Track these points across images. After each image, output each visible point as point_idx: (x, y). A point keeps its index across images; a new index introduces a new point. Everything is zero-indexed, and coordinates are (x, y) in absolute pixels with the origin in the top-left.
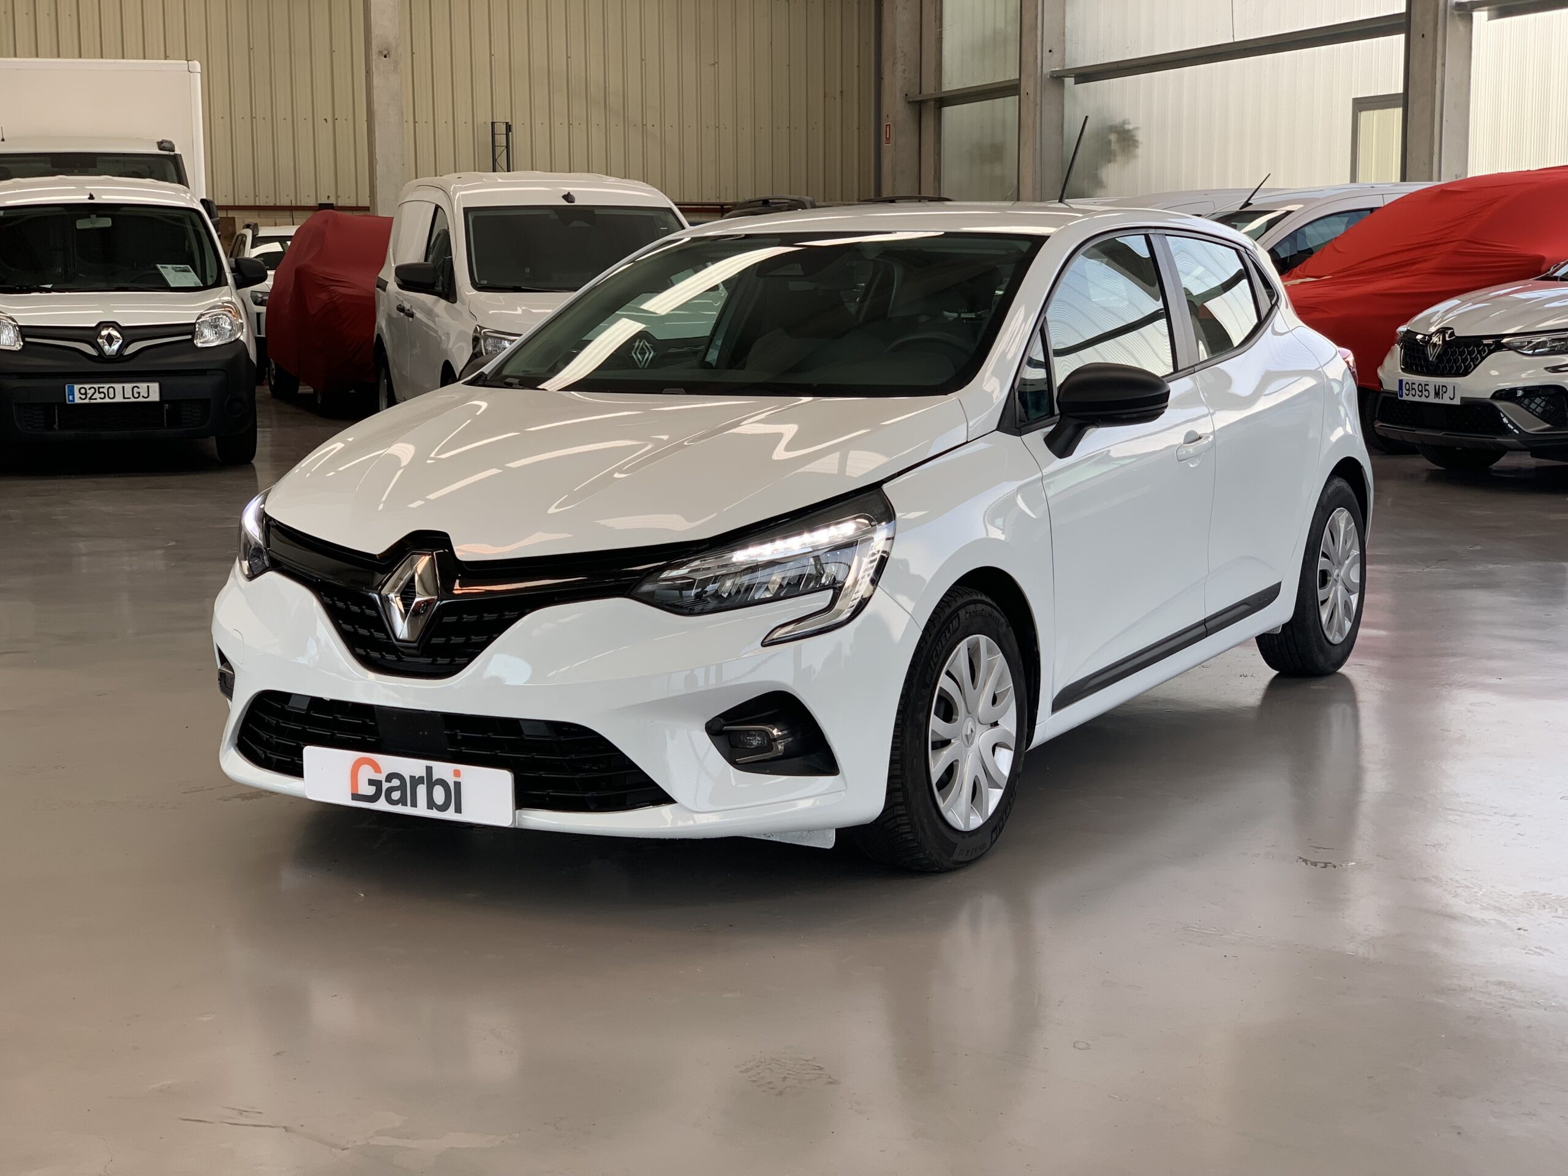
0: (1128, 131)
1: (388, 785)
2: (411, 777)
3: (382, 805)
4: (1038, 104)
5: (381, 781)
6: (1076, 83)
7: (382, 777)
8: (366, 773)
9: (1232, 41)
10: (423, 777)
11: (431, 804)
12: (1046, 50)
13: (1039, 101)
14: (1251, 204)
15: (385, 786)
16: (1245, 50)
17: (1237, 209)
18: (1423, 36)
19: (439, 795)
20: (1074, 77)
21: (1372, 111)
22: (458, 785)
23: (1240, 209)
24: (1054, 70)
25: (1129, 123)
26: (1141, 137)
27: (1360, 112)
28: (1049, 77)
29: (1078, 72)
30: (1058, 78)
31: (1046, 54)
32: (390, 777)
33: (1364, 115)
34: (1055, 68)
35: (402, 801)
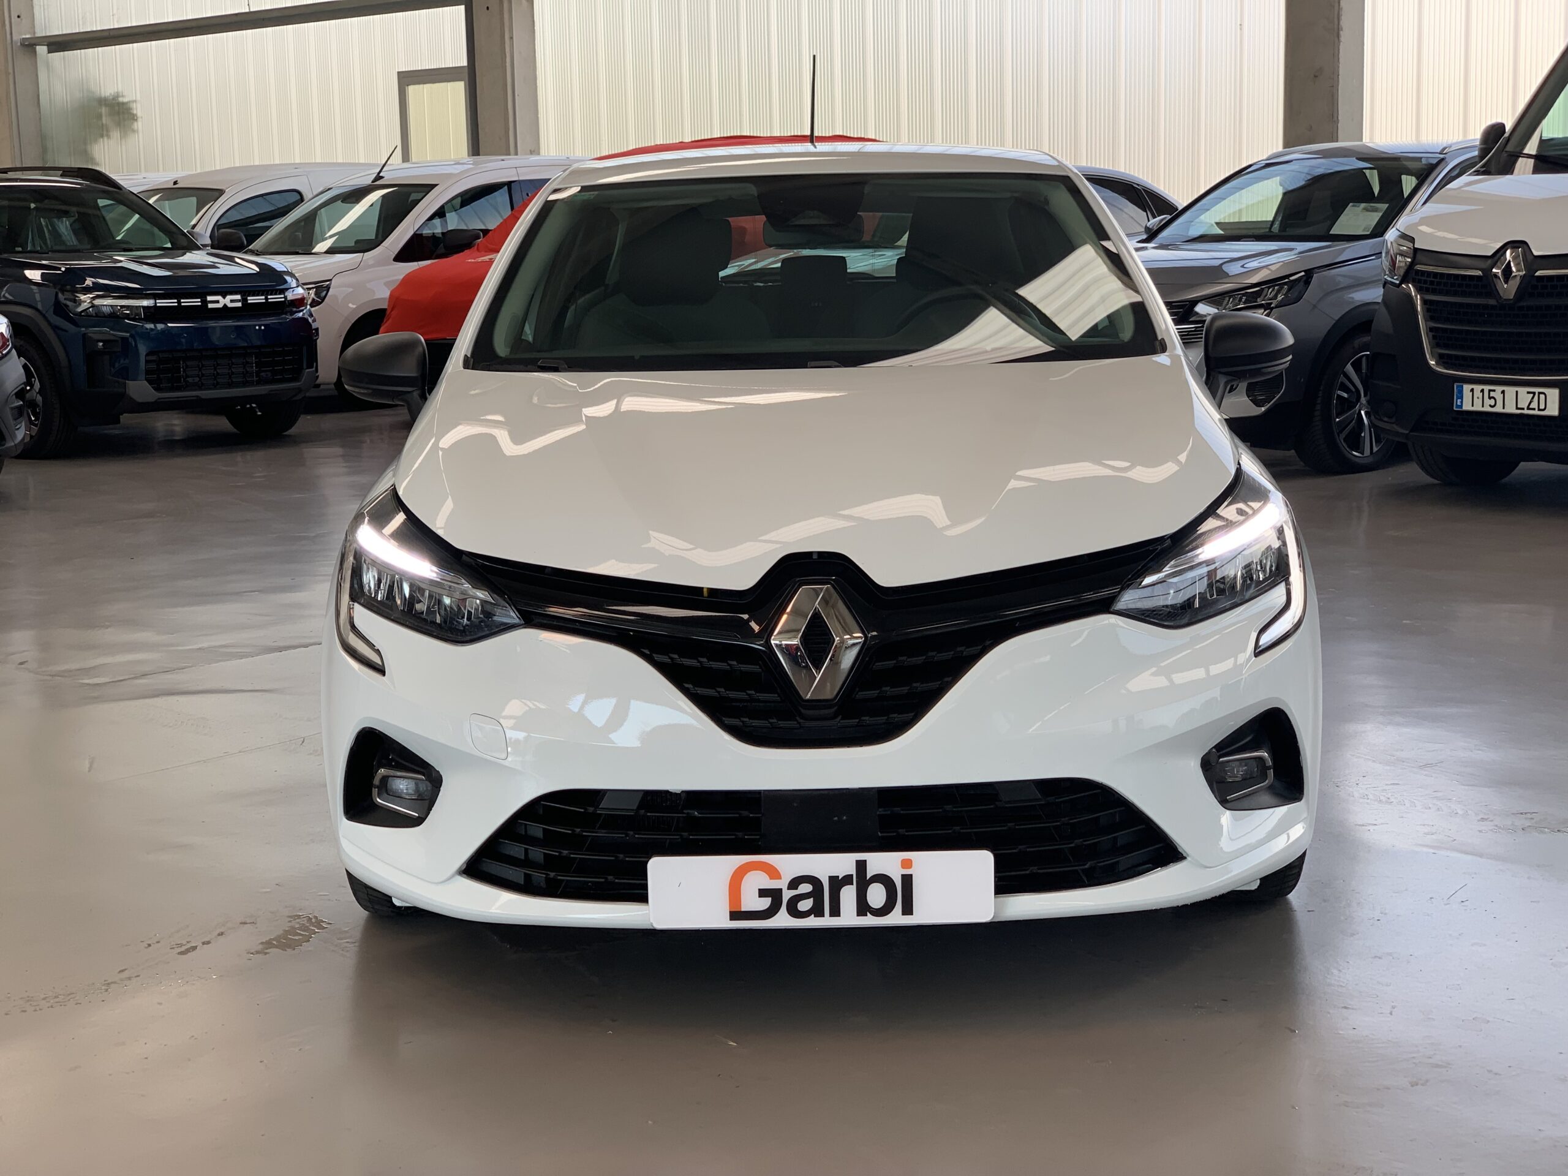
0: (123, 104)
1: (794, 893)
2: (830, 878)
3: (783, 920)
4: (9, 74)
5: (781, 889)
6: (50, 52)
7: (782, 884)
8: (756, 881)
9: (247, 10)
10: (852, 875)
11: (863, 908)
12: (14, 15)
13: (11, 71)
14: (382, 177)
15: (787, 895)
16: (263, 19)
17: (369, 182)
18: (488, 8)
19: (877, 895)
20: (47, 45)
21: (421, 86)
22: (907, 880)
23: (373, 182)
24: (24, 37)
25: (123, 96)
26: (138, 110)
27: (408, 85)
28: (19, 44)
29: (52, 40)
30: (30, 46)
31: (14, 19)
32: (794, 883)
33: (412, 90)
34: (25, 35)
35: (817, 911)
